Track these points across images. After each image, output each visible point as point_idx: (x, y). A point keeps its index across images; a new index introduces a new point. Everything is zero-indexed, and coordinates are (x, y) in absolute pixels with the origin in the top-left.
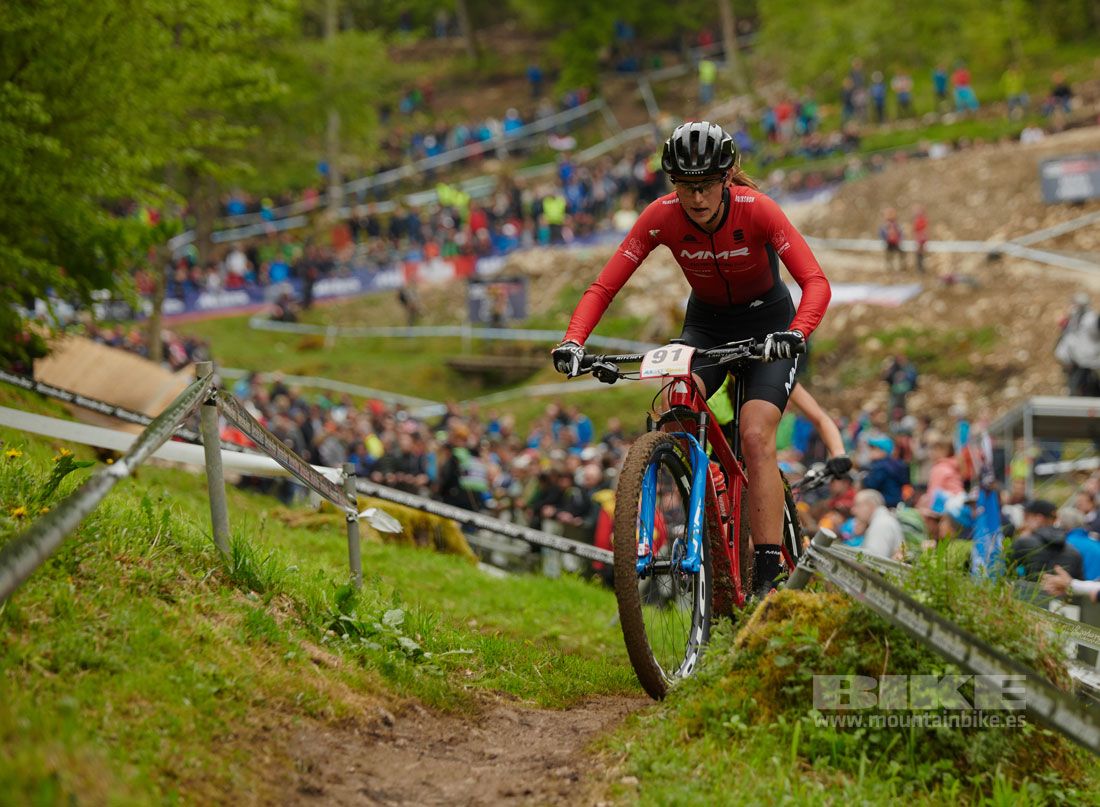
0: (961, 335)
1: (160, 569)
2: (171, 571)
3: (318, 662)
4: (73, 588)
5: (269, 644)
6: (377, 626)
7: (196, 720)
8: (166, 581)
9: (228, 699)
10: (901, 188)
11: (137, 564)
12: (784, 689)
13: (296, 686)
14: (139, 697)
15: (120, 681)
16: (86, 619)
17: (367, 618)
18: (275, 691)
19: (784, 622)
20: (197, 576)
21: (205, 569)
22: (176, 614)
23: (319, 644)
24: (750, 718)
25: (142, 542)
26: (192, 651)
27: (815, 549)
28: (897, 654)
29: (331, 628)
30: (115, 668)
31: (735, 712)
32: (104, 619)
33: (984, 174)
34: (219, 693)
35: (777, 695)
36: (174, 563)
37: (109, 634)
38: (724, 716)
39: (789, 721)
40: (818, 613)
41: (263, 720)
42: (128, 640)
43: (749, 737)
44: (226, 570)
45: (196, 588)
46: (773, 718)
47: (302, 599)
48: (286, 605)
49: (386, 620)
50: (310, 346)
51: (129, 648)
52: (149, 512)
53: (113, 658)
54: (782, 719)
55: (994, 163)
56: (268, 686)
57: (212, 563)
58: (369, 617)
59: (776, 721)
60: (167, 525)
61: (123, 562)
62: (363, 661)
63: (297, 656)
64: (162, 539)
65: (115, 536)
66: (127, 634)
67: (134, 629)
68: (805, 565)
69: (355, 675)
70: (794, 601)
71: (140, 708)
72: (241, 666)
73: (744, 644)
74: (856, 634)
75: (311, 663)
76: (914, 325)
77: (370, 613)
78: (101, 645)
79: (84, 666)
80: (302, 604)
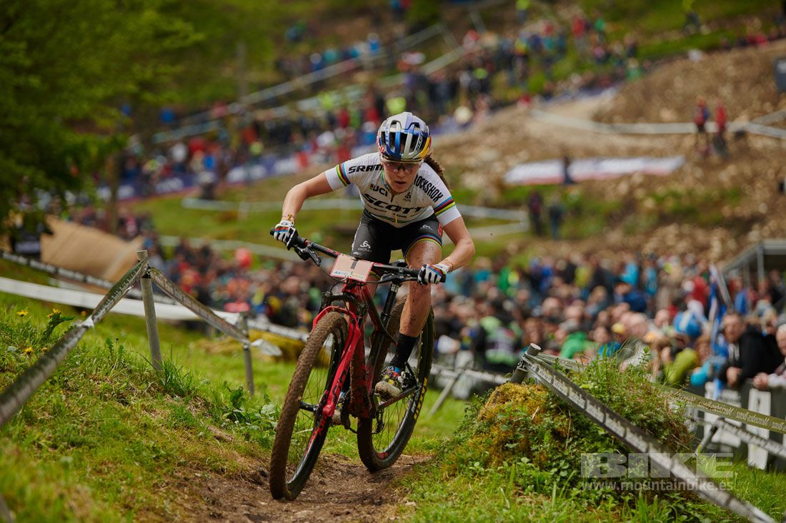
0: (715, 194)
1: (118, 383)
2: (125, 384)
3: (219, 438)
4: (64, 397)
5: (188, 428)
6: (258, 415)
7: (142, 474)
8: (122, 391)
9: (162, 462)
10: (668, 84)
11: (104, 381)
12: (507, 445)
13: (205, 453)
14: (107, 461)
15: (96, 452)
16: (73, 416)
17: (251, 411)
18: (192, 457)
19: (506, 403)
20: (142, 387)
21: (147, 382)
22: (129, 411)
23: (220, 428)
24: (485, 464)
25: (106, 366)
26: (140, 433)
27: (527, 357)
28: (577, 421)
29: (228, 418)
30: (92, 445)
31: (477, 461)
32: (84, 415)
33: (731, 71)
34: (157, 458)
35: (503, 449)
36: (127, 379)
37: (87, 424)
38: (471, 462)
39: (510, 465)
40: (527, 397)
41: (184, 474)
42: (99, 428)
43: (486, 475)
44: (160, 383)
45: (142, 395)
46: (500, 463)
47: (210, 400)
48: (199, 403)
49: (263, 412)
50: (228, 218)
51: (100, 433)
52: (111, 347)
53: (90, 438)
54: (505, 464)
55: (738, 63)
56: (188, 453)
57: (151, 378)
58: (252, 410)
59: (502, 465)
60: (121, 356)
61: (95, 380)
62: (247, 437)
63: (205, 435)
64: (119, 364)
65: (89, 363)
66: (98, 424)
67: (103, 421)
68: (522, 367)
69: (242, 445)
70: (513, 390)
71: (108, 468)
72: (171, 442)
73: (482, 418)
74: (551, 409)
75: (215, 439)
76: (679, 188)
77: (253, 407)
78: (82, 432)
79: (73, 444)
80: (209, 403)
